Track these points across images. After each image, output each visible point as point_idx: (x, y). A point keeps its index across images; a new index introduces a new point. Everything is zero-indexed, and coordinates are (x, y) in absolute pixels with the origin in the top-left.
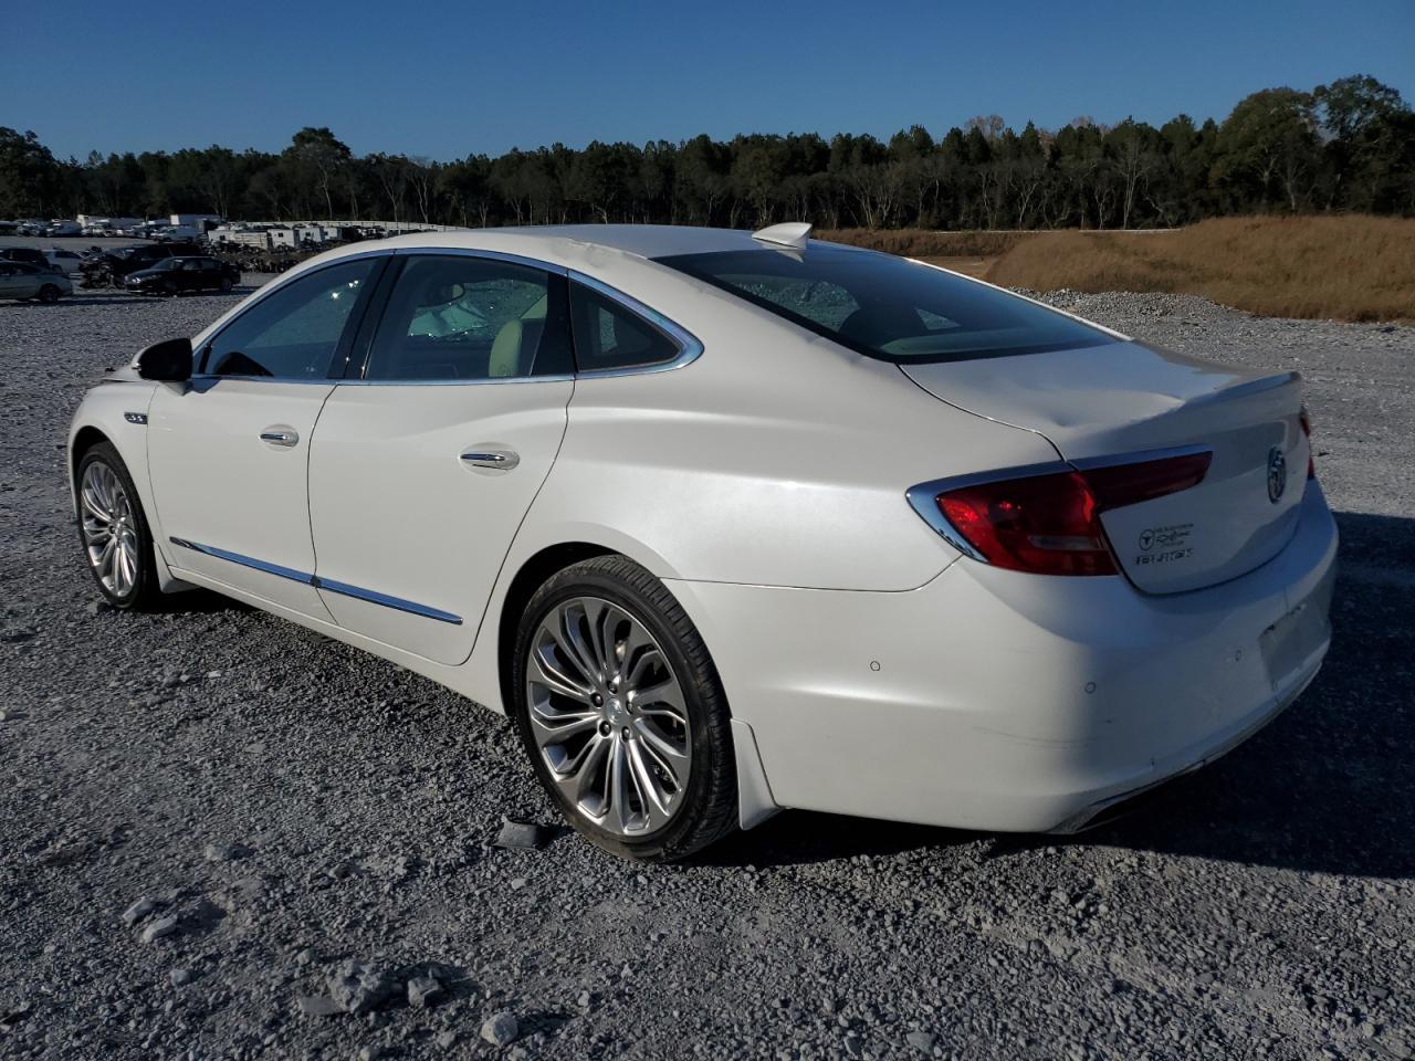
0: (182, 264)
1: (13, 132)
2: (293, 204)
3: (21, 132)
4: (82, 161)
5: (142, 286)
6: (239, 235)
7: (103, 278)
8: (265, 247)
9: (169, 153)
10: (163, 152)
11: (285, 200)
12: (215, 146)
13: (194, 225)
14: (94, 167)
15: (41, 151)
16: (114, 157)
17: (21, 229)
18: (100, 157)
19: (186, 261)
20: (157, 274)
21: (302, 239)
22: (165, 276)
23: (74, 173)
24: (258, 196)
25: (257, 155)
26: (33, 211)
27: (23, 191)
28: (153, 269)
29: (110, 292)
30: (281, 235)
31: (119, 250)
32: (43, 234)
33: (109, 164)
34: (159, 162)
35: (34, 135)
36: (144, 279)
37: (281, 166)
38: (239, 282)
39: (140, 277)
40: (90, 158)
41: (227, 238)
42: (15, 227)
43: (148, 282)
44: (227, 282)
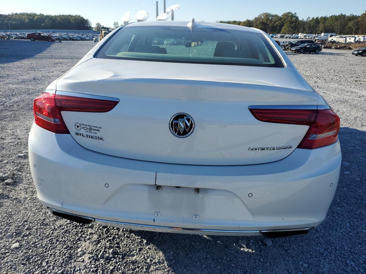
0: (307, 45)
1: (291, 13)
2: (360, 30)
3: (293, 13)
4: (305, 20)
5: (295, 50)
6: (337, 39)
7: (288, 48)
8: (344, 42)
9: (328, 16)
10: (327, 16)
11: (358, 29)
12: (342, 14)
13: (327, 36)
14: (308, 21)
15: (296, 17)
16: (313, 18)
17: (285, 37)
18: (310, 18)
19: (308, 45)
20: (299, 48)
21: (357, 40)
22: (301, 48)
23: (302, 22)
24: (350, 28)
25: (353, 16)
26: (290, 32)
27: (289, 27)
28: (299, 47)
29: (288, 52)
30: (350, 39)
31: (294, 42)
32: (290, 38)
33: (312, 20)
34: (325, 19)
35: (296, 13)
36: (296, 49)
37: (359, 19)
38: (321, 51)
39: (295, 48)
40: (307, 19)
41: (333, 40)
42: (284, 36)
43: (297, 50)
44: (317, 51)
